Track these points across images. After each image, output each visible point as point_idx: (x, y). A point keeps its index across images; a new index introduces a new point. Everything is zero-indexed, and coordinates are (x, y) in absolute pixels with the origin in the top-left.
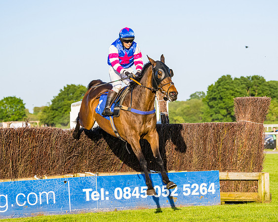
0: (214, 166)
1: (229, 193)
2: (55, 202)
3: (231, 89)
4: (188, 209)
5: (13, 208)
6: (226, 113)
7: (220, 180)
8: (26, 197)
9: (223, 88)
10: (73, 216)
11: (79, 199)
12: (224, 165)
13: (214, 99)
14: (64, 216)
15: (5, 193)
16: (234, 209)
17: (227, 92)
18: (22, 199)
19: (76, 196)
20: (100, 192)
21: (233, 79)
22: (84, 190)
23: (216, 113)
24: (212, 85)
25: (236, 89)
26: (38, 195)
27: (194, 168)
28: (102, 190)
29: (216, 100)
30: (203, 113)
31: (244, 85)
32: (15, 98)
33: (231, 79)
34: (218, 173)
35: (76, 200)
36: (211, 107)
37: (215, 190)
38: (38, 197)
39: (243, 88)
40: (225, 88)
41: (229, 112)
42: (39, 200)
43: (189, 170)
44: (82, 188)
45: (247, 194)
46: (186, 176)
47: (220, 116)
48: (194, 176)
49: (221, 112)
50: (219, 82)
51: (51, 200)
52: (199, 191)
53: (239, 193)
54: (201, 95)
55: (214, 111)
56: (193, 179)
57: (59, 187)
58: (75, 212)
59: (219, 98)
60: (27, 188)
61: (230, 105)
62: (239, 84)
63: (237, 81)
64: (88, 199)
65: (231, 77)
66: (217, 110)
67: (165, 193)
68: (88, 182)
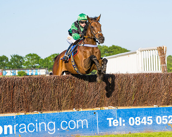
2: (87, 127)
5: (59, 131)
8: (68, 123)
11: (104, 125)
15: (53, 120)
18: (65, 125)
19: (102, 123)
22: (108, 119)
26: (76, 122)
28: (120, 119)
35: (102, 126)
42: (76, 126)
44: (106, 117)
51: (85, 126)
57: (91, 116)
58: (102, 134)
60: (68, 117)
64: (110, 125)
67: (165, 121)
68: (111, 113)
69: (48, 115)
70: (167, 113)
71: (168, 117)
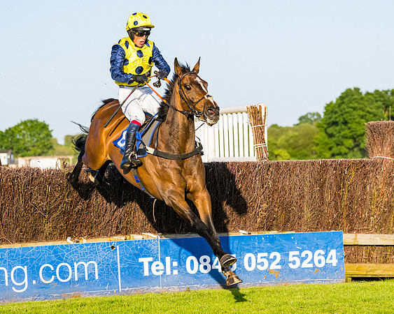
0: (335, 225)
1: (357, 264)
2: (97, 278)
3: (361, 109)
4: (297, 289)
5: (35, 286)
6: (353, 144)
7: (345, 246)
8: (55, 269)
9: (348, 107)
10: (125, 298)
11: (133, 273)
12: (351, 222)
13: (335, 123)
14: (112, 298)
15: (23, 263)
16: (365, 289)
17: (354, 113)
18: (48, 274)
19: (128, 268)
20: (164, 263)
21: (363, 94)
22: (141, 260)
23: (338, 145)
24: (331, 103)
25: (368, 109)
26: (73, 266)
27: (305, 228)
28: (168, 259)
29: (337, 125)
30: (317, 145)
31: (380, 103)
32: (36, 121)
33: (361, 94)
34: (341, 235)
35: (129, 274)
36: (331, 136)
37: (337, 261)
38: (73, 269)
39: (378, 108)
40: (351, 107)
41: (356, 143)
42: (73, 275)
43: (297, 231)
44: (138, 256)
45: (385, 266)
46: (294, 239)
47: (344, 150)
48: (306, 239)
49: (344, 143)
50: (342, 98)
51: (91, 275)
52: (312, 261)
53: (373, 265)
54: (315, 117)
55: (335, 142)
56: (305, 244)
57: (103, 254)
58: (128, 293)
59: (342, 123)
60: (56, 256)
61: (359, 133)
62: (372, 101)
63: (370, 96)
64: (146, 273)
65: (360, 91)
66: (339, 141)
67: (262, 264)
68: (147, 248)
69: (11, 251)
70: (268, 247)
71: (269, 256)
